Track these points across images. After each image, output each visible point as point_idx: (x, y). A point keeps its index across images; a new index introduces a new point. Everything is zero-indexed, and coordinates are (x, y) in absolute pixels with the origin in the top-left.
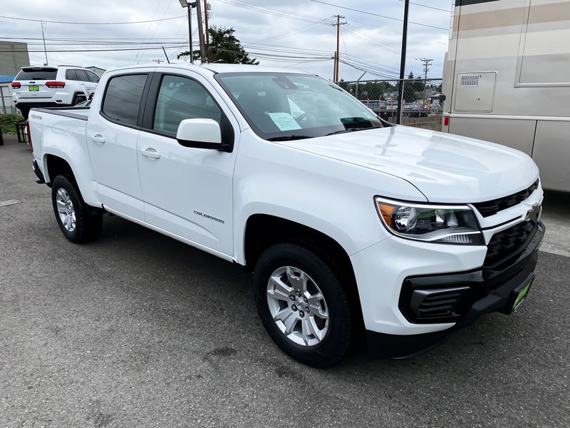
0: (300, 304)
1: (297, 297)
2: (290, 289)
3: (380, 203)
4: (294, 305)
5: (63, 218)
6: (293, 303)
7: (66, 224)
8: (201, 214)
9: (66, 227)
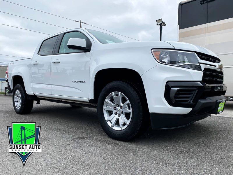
0: (118, 111)
1: (117, 108)
2: (114, 105)
3: (154, 51)
4: (116, 112)
5: (16, 104)
6: (115, 111)
7: (17, 106)
8: (75, 82)
9: (17, 107)
